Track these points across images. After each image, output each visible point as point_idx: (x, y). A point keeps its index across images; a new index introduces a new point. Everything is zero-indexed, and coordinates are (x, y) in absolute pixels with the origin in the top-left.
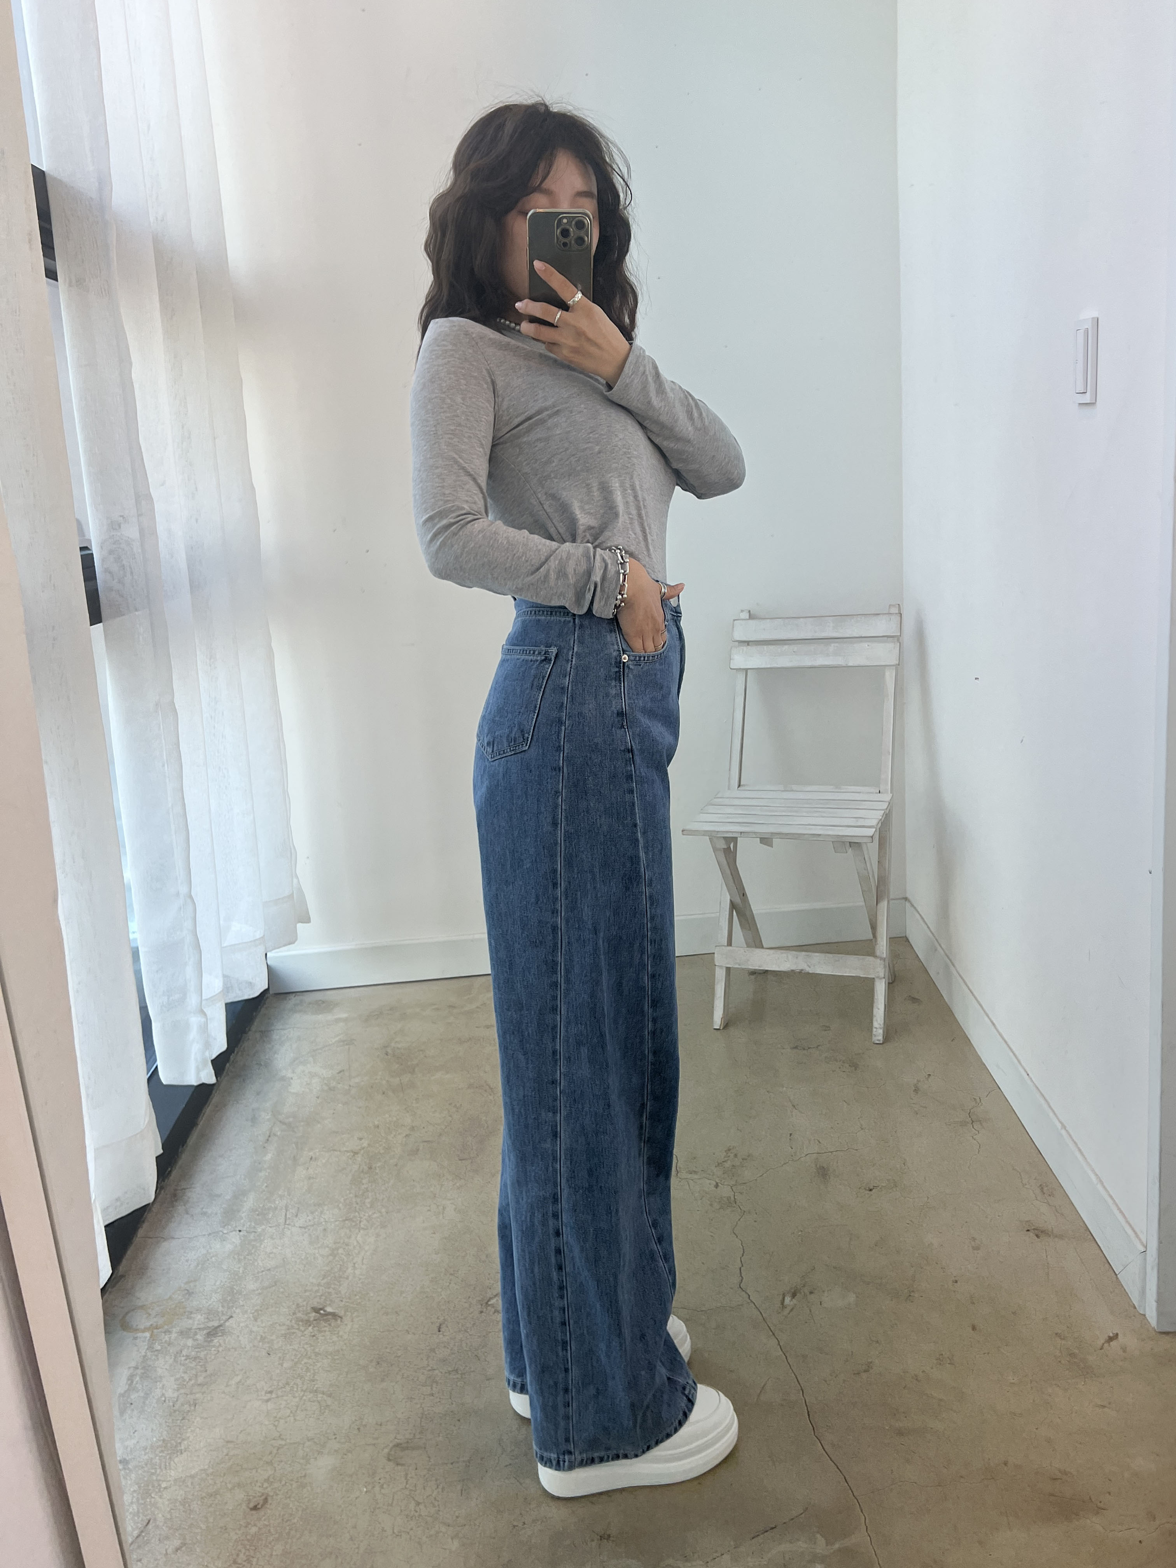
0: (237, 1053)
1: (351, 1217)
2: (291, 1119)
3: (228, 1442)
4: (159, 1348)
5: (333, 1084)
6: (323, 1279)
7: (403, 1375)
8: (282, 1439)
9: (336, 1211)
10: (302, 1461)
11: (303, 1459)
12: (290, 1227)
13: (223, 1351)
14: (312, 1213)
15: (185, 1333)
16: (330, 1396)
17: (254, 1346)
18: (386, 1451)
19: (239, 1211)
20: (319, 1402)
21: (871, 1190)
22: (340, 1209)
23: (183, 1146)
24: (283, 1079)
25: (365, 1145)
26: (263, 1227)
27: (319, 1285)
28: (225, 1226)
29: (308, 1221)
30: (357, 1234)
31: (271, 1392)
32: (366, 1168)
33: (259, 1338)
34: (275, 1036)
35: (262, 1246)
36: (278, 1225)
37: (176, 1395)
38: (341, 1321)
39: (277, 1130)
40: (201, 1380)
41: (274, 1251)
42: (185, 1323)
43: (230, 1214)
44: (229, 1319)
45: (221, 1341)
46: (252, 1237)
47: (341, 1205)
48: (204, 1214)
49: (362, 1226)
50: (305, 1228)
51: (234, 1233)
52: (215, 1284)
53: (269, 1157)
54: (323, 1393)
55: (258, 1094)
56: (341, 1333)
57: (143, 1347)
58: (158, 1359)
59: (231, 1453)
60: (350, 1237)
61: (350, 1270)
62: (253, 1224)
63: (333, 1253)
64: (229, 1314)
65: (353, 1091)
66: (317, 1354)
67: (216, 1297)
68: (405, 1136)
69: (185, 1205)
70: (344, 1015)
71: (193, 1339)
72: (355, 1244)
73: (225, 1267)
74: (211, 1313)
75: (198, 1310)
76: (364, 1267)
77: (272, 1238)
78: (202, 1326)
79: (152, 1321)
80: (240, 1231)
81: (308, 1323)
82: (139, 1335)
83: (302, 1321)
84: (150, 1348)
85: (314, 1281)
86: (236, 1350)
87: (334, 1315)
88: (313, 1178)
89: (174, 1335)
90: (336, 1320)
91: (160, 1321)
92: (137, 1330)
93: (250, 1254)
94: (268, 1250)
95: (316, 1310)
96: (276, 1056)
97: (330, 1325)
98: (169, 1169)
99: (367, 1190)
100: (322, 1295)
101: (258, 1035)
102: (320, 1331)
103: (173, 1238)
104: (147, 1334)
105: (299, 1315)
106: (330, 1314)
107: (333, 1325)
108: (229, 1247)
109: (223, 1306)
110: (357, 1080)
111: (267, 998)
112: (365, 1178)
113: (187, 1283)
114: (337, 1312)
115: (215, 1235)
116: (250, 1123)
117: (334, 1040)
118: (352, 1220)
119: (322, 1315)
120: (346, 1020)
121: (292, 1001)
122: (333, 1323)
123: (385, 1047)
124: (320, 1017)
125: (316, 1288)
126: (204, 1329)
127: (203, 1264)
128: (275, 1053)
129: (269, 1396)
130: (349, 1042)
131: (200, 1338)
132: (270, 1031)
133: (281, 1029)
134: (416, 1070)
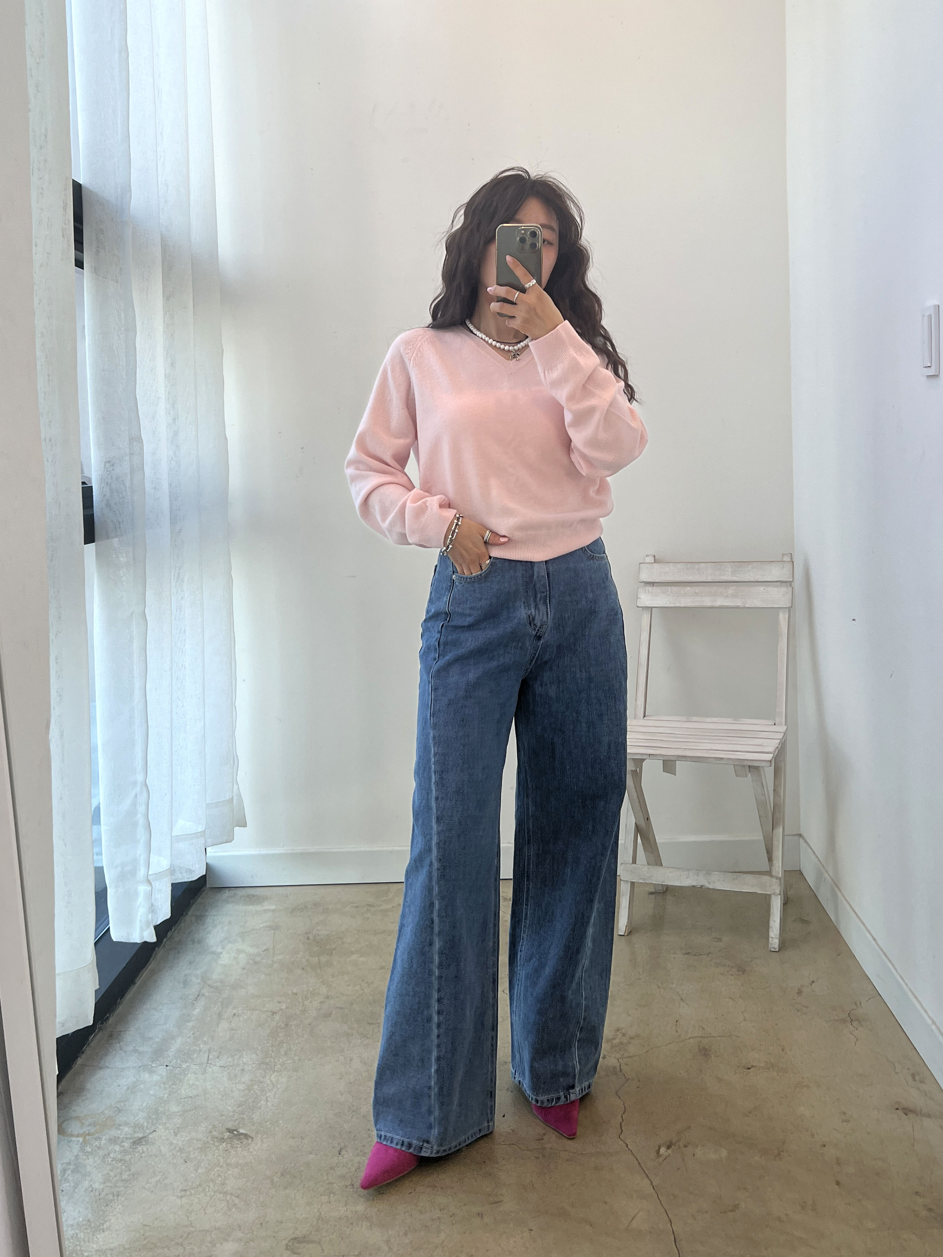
0: (175, 931)
1: (267, 1061)
2: (219, 984)
3: (145, 1225)
4: (90, 1150)
5: (258, 959)
6: (239, 1107)
7: (304, 1185)
8: (192, 1227)
9: (254, 1056)
10: (209, 1245)
11: (210, 1243)
12: (212, 1066)
13: (145, 1157)
14: (232, 1056)
15: (113, 1141)
16: (238, 1197)
17: (173, 1155)
18: (285, 1242)
19: (167, 1051)
20: (228, 1202)
21: (749, 1069)
22: (257, 1055)
23: (121, 999)
24: (214, 953)
25: (284, 1007)
26: (188, 1064)
27: (234, 1111)
28: (154, 1061)
29: (228, 1062)
30: (271, 1075)
31: (185, 1190)
32: (283, 1025)
33: (177, 1149)
35: (186, 1079)
36: (201, 1064)
37: (102, 1187)
38: (252, 1140)
39: (205, 991)
40: (125, 1176)
41: (197, 1083)
42: (114, 1133)
43: (159, 1053)
44: (153, 1132)
45: (145, 1149)
46: (177, 1070)
47: (258, 1052)
48: (135, 1051)
49: (276, 1069)
50: (225, 1067)
51: (162, 1067)
52: (141, 1105)
53: (196, 1012)
54: (232, 1194)
55: (190, 963)
56: (251, 1150)
57: (76, 1149)
58: (88, 1159)
59: (147, 1234)
60: (264, 1077)
61: (263, 1102)
62: (179, 1062)
63: (249, 1088)
64: (153, 1128)
65: (276, 966)
66: (228, 1165)
67: (141, 1115)
68: (320, 1003)
69: (119, 1044)
70: (272, 907)
71: (120, 1146)
72: (269, 1082)
73: (152, 1092)
74: (137, 1126)
75: (126, 1124)
76: (276, 1100)
77: (195, 1073)
78: (129, 1136)
79: (85, 1129)
80: (167, 1066)
81: (222, 1140)
82: (74, 1139)
83: (217, 1138)
84: (82, 1149)
85: (230, 1108)
86: (157, 1156)
87: (246, 1136)
88: (236, 1030)
89: (103, 1142)
90: (247, 1139)
91: (93, 1130)
92: (72, 1135)
93: (174, 1083)
94: (191, 1082)
95: (230, 1131)
96: (208, 935)
97: (242, 1143)
98: (108, 1015)
99: (282, 1042)
100: (236, 1120)
102: (232, 1147)
103: (108, 1069)
104: (81, 1139)
105: (215, 1133)
106: (242, 1134)
107: (244, 1143)
108: (156, 1078)
109: (148, 1123)
110: (280, 957)
111: (204, 890)
112: (281, 1032)
113: (119, 1102)
114: (248, 1133)
115: (145, 1068)
116: (182, 985)
117: (261, 926)
118: (267, 1064)
119: (235, 1135)
120: (273, 911)
121: (227, 894)
122: (245, 1141)
123: (306, 933)
124: (251, 908)
125: (231, 1114)
126: (130, 1138)
127: (132, 1089)
128: (208, 933)
129: (183, 1193)
130: (275, 928)
131: (126, 1145)
132: (205, 916)
133: (215, 915)
134: (333, 952)
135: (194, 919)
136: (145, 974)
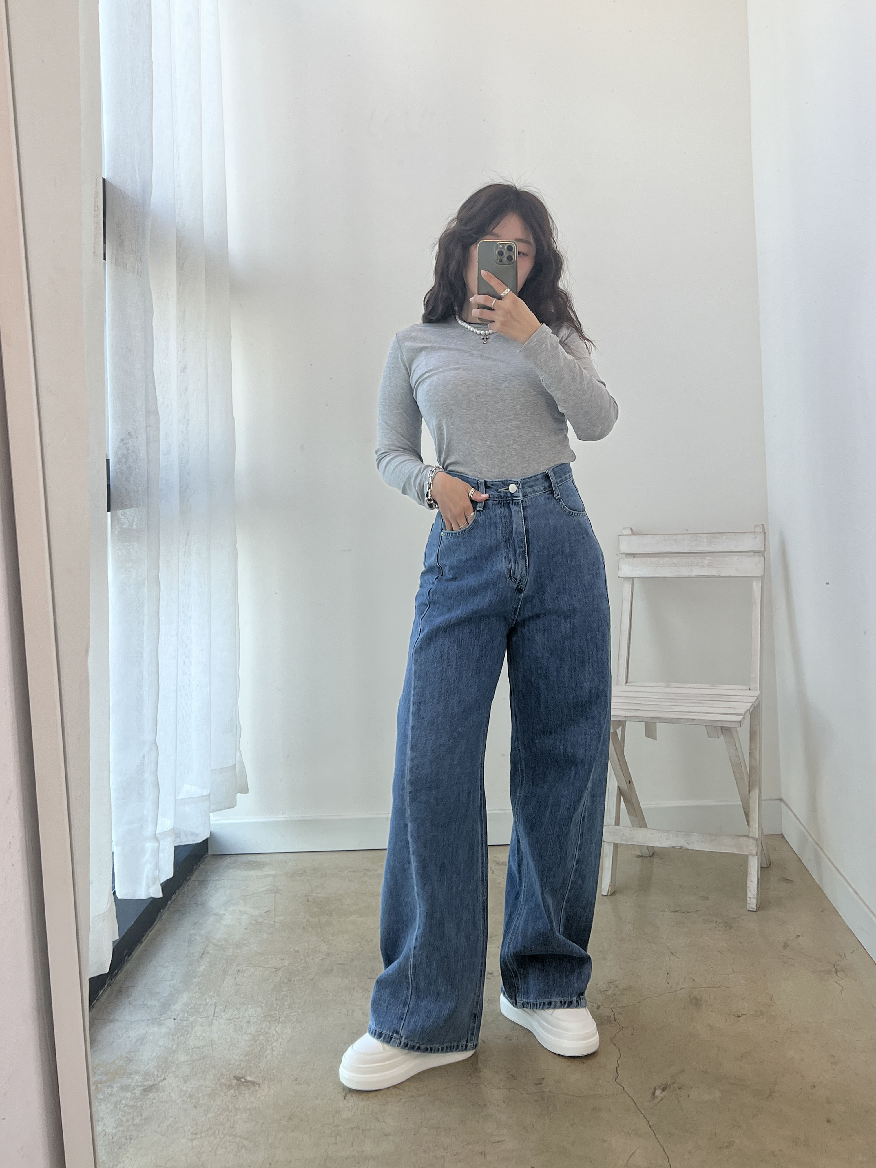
0: (179, 894)
1: (272, 1014)
2: (223, 943)
4: (102, 1097)
5: (260, 920)
6: (245, 1056)
7: (311, 1128)
9: (259, 1009)
12: (218, 1019)
13: (156, 1102)
14: (238, 1009)
15: (125, 1088)
16: (247, 1139)
17: (183, 1101)
19: (174, 1005)
20: (237, 1143)
21: (739, 1017)
22: (262, 1008)
24: (216, 914)
25: (286, 964)
26: (195, 1017)
27: (241, 1060)
28: (162, 1015)
29: (234, 1015)
30: (276, 1026)
31: (196, 1134)
32: (286, 981)
33: (187, 1095)
35: (193, 1031)
36: (207, 1017)
37: (114, 1131)
38: (259, 1087)
39: (210, 950)
40: (137, 1121)
41: (204, 1034)
42: (125, 1081)
43: (166, 1007)
44: (163, 1079)
45: (155, 1095)
46: (185, 1023)
47: (263, 1005)
48: (144, 1005)
49: (281, 1021)
50: (231, 1020)
51: (169, 1020)
52: (151, 1055)
53: (201, 969)
54: (241, 1137)
55: (195, 924)
56: (258, 1096)
58: (101, 1105)
60: (270, 1028)
61: (269, 1051)
62: (186, 1015)
63: (255, 1039)
64: (163, 1076)
65: (277, 926)
66: (237, 1109)
67: (152, 1064)
68: (321, 960)
69: (128, 998)
70: (272, 872)
71: (131, 1093)
72: (274, 1033)
73: (160, 1043)
74: (147, 1075)
75: (137, 1072)
76: (281, 1050)
77: (202, 1025)
78: (139, 1084)
79: (97, 1078)
80: (174, 1019)
81: (230, 1087)
83: (225, 1085)
85: (237, 1057)
86: (167, 1103)
87: (253, 1083)
88: (240, 985)
89: (115, 1090)
90: (255, 1086)
91: (104, 1079)
93: (182, 1035)
94: (198, 1034)
95: (237, 1078)
96: (211, 898)
97: (249, 1089)
99: (286, 995)
100: (243, 1068)
102: (240, 1093)
103: (118, 1022)
105: (223, 1081)
106: (249, 1081)
107: (251, 1090)
108: (164, 1030)
109: (158, 1071)
110: (281, 918)
111: (205, 858)
112: (285, 987)
113: (129, 1052)
114: (255, 1080)
115: (154, 1021)
116: (187, 944)
117: (262, 889)
118: (272, 1016)
119: (243, 1083)
120: (273, 876)
121: (228, 860)
122: (252, 1088)
123: (306, 896)
124: (252, 873)
125: (238, 1063)
126: (141, 1086)
127: (142, 1040)
128: (210, 896)
129: (194, 1136)
130: (275, 891)
131: (138, 1092)
132: (207, 881)
133: (217, 880)
134: (333, 913)
135: (196, 883)
136: (151, 933)
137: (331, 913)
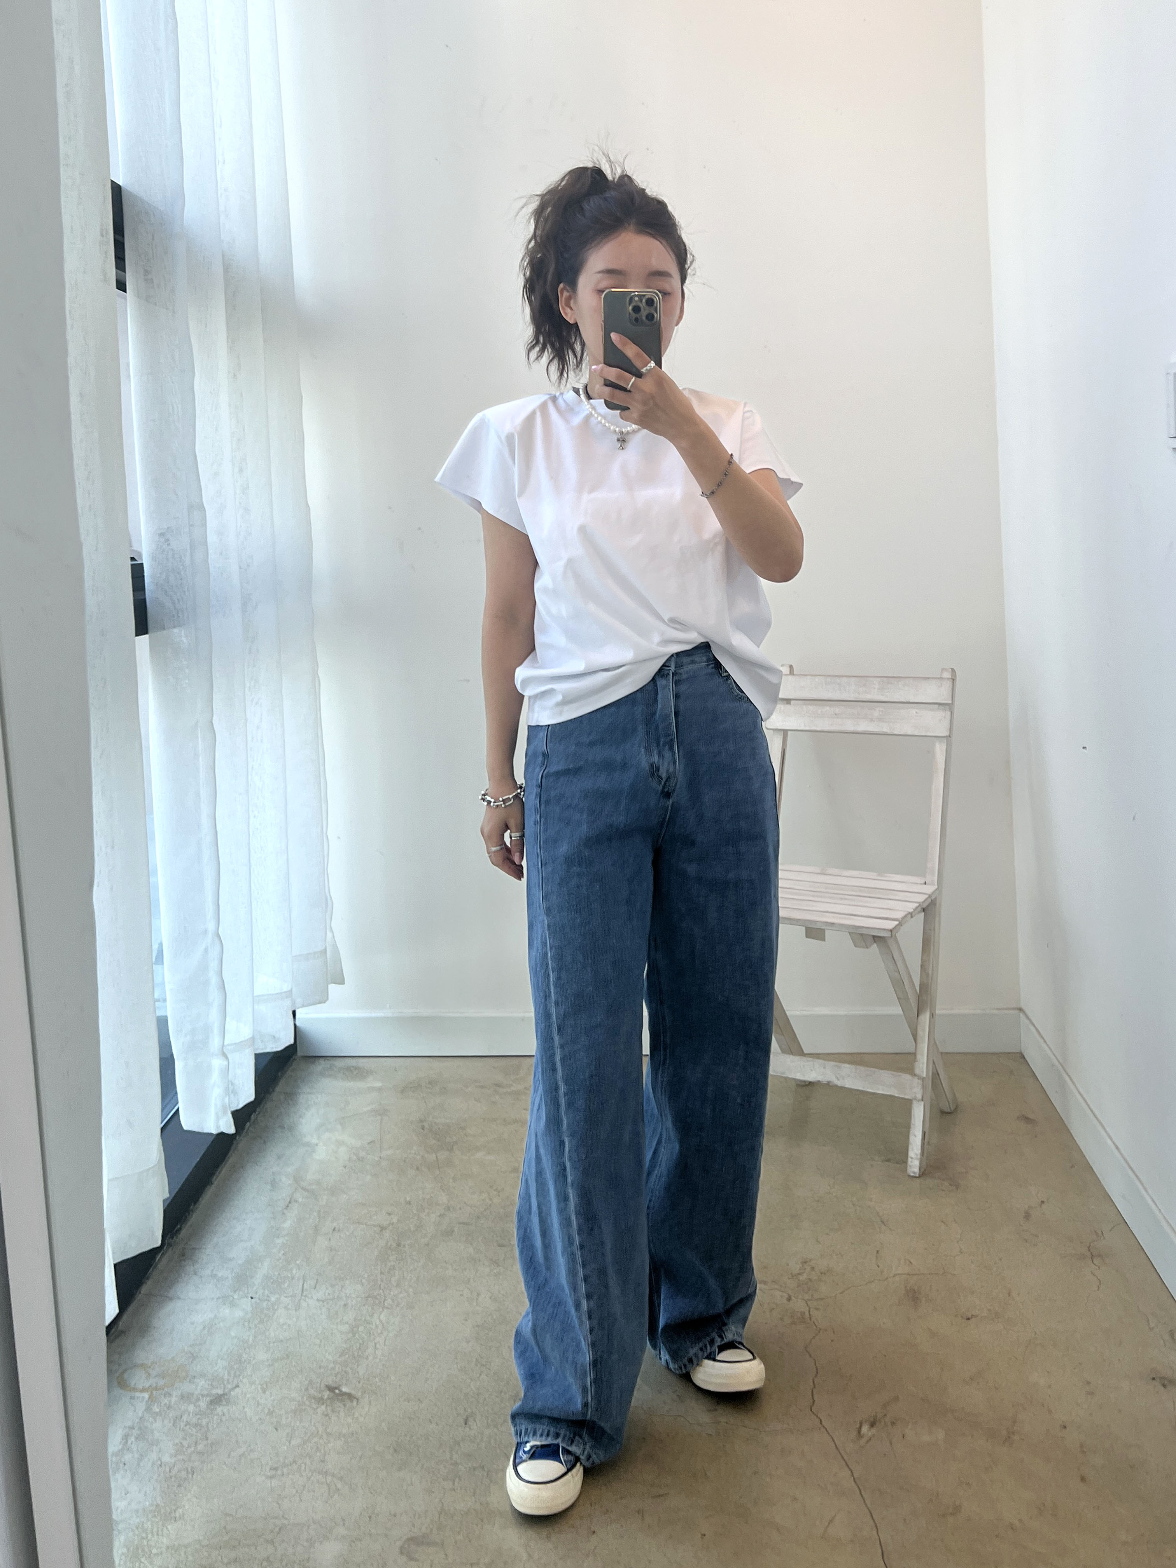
1: (375, 1294)
2: (314, 1187)
3: (226, 1515)
4: (158, 1410)
5: (362, 1154)
6: (341, 1356)
7: (423, 1465)
8: (286, 1519)
9: (359, 1287)
10: (305, 1544)
11: (307, 1541)
12: (307, 1299)
13: (226, 1420)
14: (332, 1286)
15: (186, 1398)
16: (341, 1479)
17: (261, 1419)
18: (399, 1544)
19: (252, 1278)
20: (328, 1485)
21: (968, 1319)
22: (363, 1285)
23: (195, 1203)
24: (308, 1144)
26: (277, 1296)
27: (335, 1362)
28: (236, 1290)
29: (327, 1294)
30: (381, 1313)
31: (276, 1469)
32: (394, 1245)
33: (266, 1411)
34: (302, 1099)
35: (275, 1316)
36: (293, 1296)
37: (173, 1461)
38: (357, 1402)
39: (299, 1197)
40: (200, 1447)
41: (289, 1322)
42: (187, 1387)
43: (242, 1280)
44: (235, 1387)
45: (225, 1410)
46: (265, 1304)
47: (364, 1281)
48: (214, 1276)
49: (386, 1304)
50: (323, 1301)
51: (246, 1299)
52: (221, 1350)
53: (287, 1224)
54: (333, 1475)
55: (279, 1157)
56: (357, 1415)
57: (141, 1407)
58: (156, 1421)
59: (229, 1528)
60: (372, 1316)
61: (370, 1350)
62: (266, 1292)
63: (353, 1330)
64: (235, 1382)
65: (384, 1164)
66: (329, 1434)
67: (222, 1364)
68: (439, 1216)
69: (193, 1266)
70: (378, 1084)
71: (195, 1406)
72: (378, 1323)
73: (233, 1333)
74: (216, 1379)
75: (203, 1375)
76: (386, 1348)
77: (286, 1308)
78: (206, 1393)
79: (152, 1382)
80: (252, 1298)
81: (320, 1401)
82: (137, 1394)
83: (314, 1398)
84: (148, 1409)
85: (330, 1358)
86: (240, 1421)
87: (350, 1396)
88: (335, 1250)
89: (174, 1399)
90: (352, 1402)
91: (161, 1382)
92: (135, 1389)
93: (261, 1322)
94: (282, 1321)
95: (331, 1389)
96: (301, 1120)
97: (345, 1405)
98: (179, 1226)
99: (394, 1268)
100: (338, 1373)
101: (282, 1097)
102: (333, 1411)
103: (179, 1298)
104: (146, 1395)
105: (312, 1392)
106: (346, 1394)
107: (348, 1406)
108: (238, 1313)
109: (229, 1374)
110: (389, 1152)
112: (392, 1255)
113: (192, 1346)
114: (353, 1392)
115: (225, 1299)
116: (269, 1187)
117: (365, 1109)
118: (375, 1298)
119: (337, 1395)
120: (380, 1089)
122: (349, 1404)
123: (421, 1121)
125: (332, 1365)
126: (207, 1395)
127: (210, 1328)
128: (300, 1117)
129: (273, 1472)
130: (381, 1112)
131: (203, 1404)
133: (308, 1093)
134: (454, 1147)
136: (224, 1171)
137: (453, 1148)
